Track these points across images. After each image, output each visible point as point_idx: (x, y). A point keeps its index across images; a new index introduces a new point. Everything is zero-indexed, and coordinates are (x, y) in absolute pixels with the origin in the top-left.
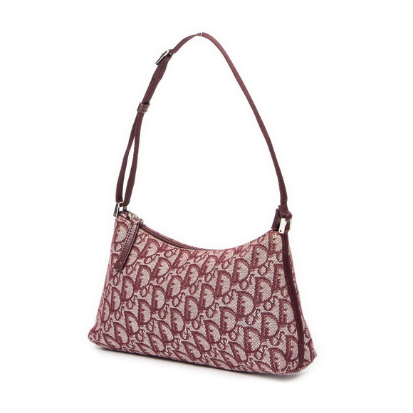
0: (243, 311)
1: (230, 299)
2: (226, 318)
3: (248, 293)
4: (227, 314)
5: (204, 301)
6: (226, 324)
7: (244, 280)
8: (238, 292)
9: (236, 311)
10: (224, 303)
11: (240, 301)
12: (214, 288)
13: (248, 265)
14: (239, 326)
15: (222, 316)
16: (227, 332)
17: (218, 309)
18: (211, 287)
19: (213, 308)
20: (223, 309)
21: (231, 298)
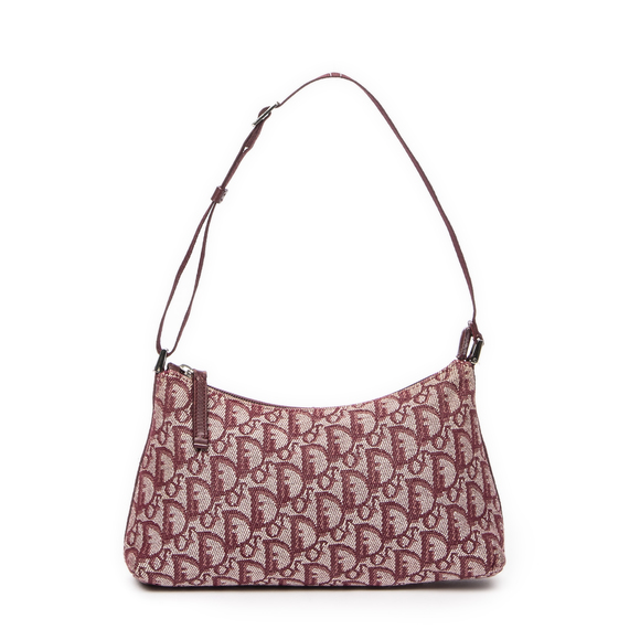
0: (442, 482)
1: (421, 466)
2: (418, 495)
3: (446, 454)
4: (418, 488)
5: (377, 474)
6: (418, 504)
7: (438, 435)
8: (432, 454)
9: (431, 483)
10: (413, 472)
11: (436, 468)
12: (391, 452)
13: (436, 413)
14: (439, 505)
15: (411, 493)
16: (421, 516)
17: (403, 484)
18: (384, 452)
19: (395, 482)
20: (411, 483)
21: (423, 465)
